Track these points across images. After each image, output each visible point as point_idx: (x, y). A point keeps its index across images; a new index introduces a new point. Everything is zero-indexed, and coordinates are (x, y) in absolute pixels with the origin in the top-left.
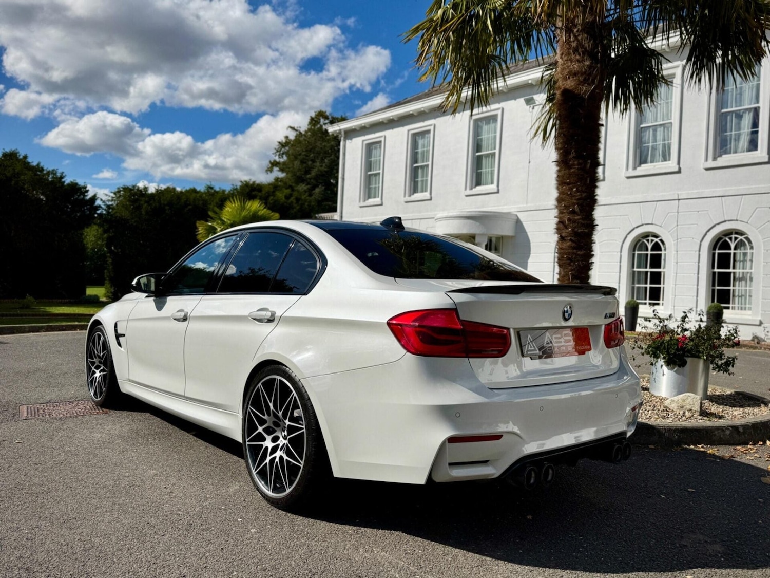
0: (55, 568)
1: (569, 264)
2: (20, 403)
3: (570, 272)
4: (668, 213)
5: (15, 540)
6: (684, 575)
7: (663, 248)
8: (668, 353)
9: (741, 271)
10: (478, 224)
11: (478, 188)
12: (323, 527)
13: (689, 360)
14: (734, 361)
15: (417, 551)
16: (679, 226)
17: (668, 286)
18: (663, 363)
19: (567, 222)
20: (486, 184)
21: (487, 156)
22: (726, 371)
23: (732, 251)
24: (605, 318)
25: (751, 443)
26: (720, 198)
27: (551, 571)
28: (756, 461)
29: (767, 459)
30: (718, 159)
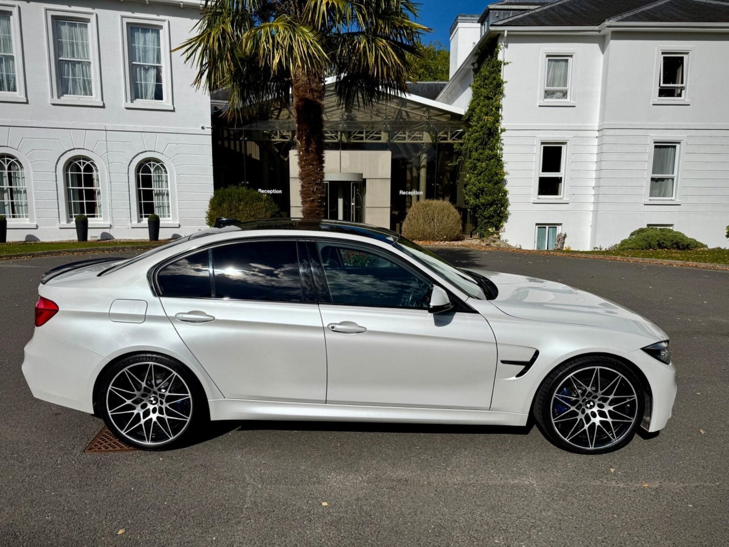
4: (98, 141)
7: (94, 170)
9: (158, 189)
16: (109, 153)
23: (152, 174)
26: (141, 133)
30: (134, 101)
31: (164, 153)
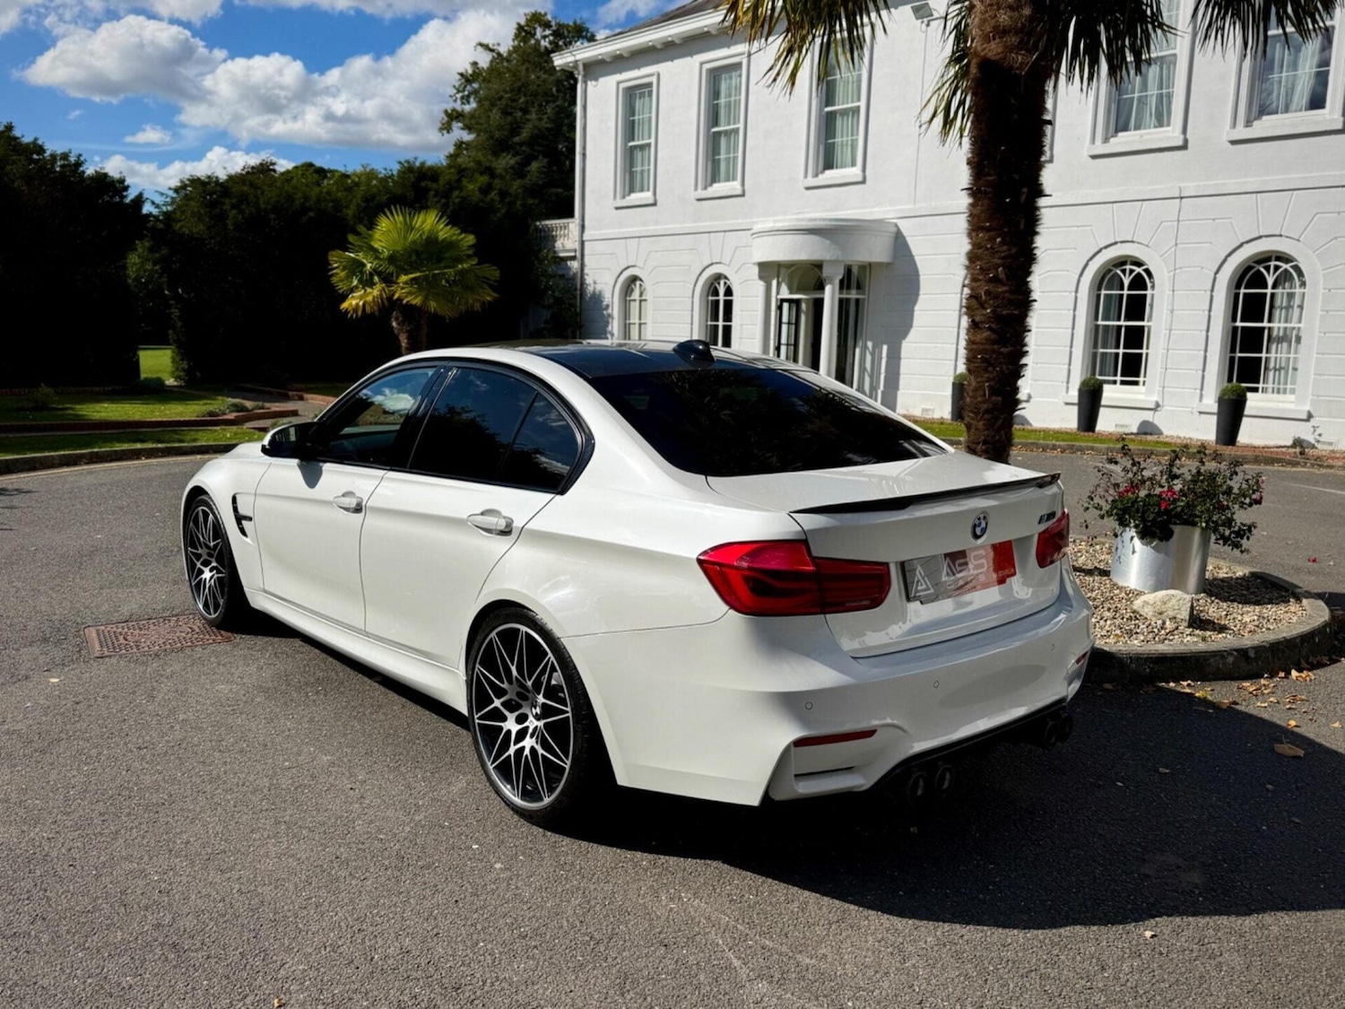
0: (214, 942)
1: (986, 370)
2: (83, 623)
3: (987, 384)
4: (1162, 222)
5: (142, 893)
6: (1142, 929)
7: (1149, 285)
8: (1143, 519)
9: (1282, 325)
10: (828, 242)
11: (828, 173)
12: (604, 855)
13: (1177, 529)
14: (1250, 531)
15: (747, 896)
16: (1179, 246)
17: (1155, 352)
18: (1135, 534)
19: (984, 297)
20: (842, 167)
21: (845, 112)
22: (1237, 545)
23: (1269, 291)
24: (1039, 523)
25: (1266, 675)
26: (1254, 195)
27: (947, 926)
28: (1270, 710)
29: (1288, 706)
30: (1256, 123)
31: (1301, 239)
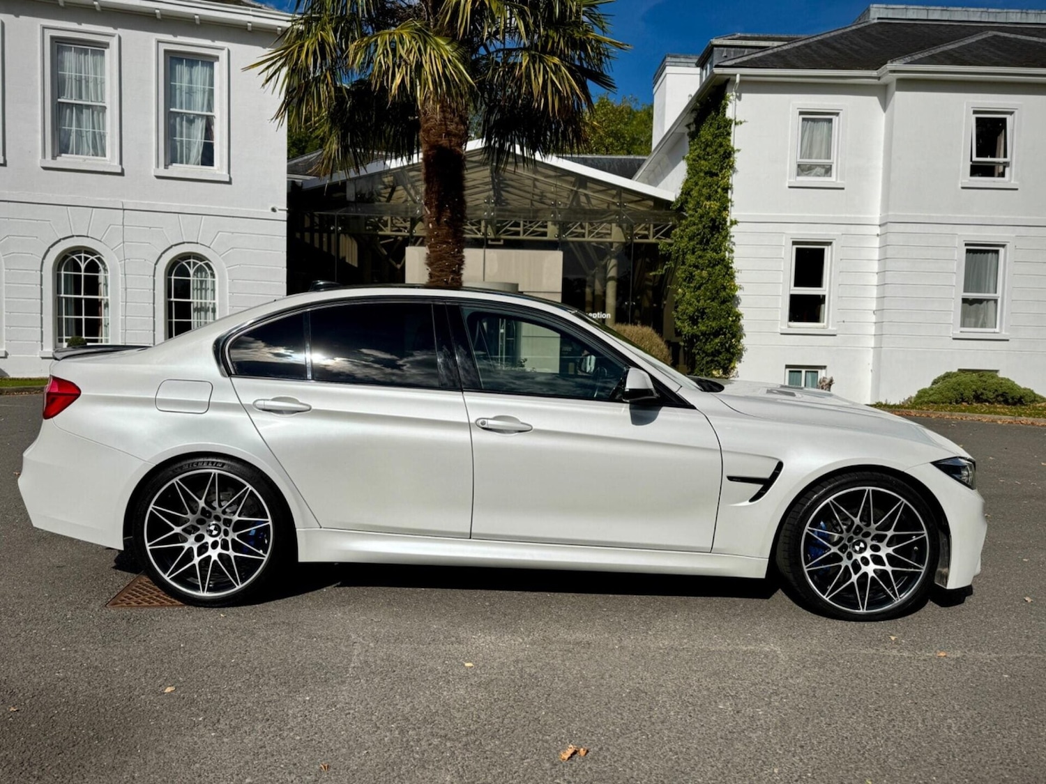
4: (110, 225)
7: (102, 269)
9: (199, 301)
16: (126, 243)
17: (113, 318)
23: (191, 278)
26: (177, 215)
30: (170, 167)
31: (211, 246)
